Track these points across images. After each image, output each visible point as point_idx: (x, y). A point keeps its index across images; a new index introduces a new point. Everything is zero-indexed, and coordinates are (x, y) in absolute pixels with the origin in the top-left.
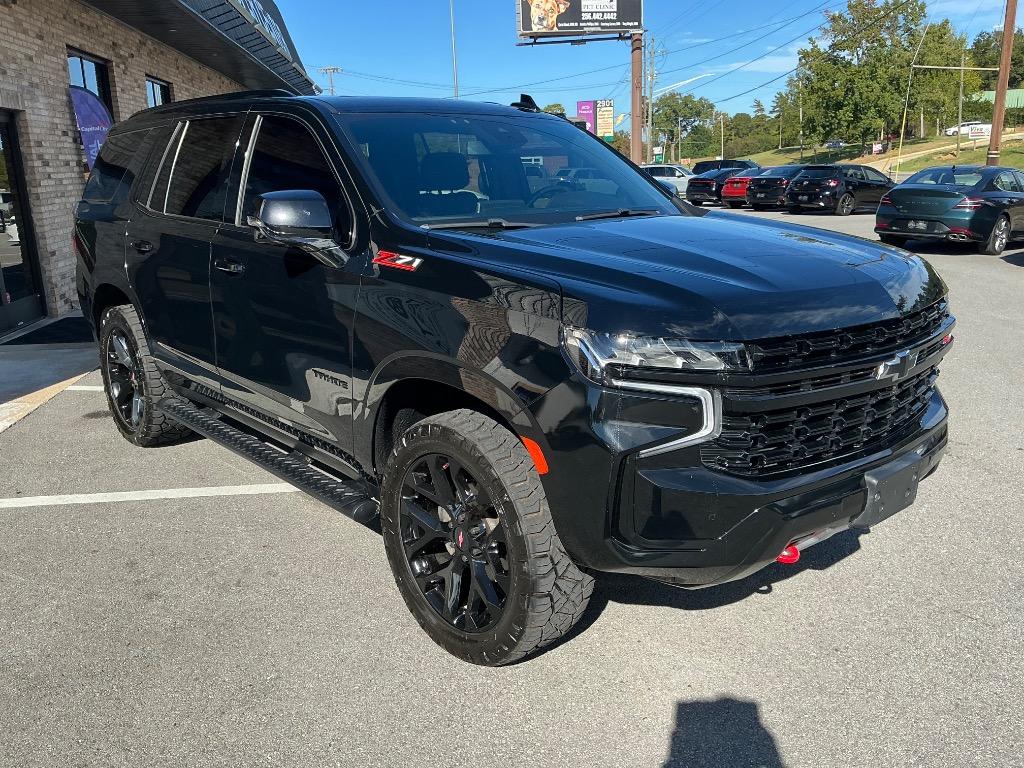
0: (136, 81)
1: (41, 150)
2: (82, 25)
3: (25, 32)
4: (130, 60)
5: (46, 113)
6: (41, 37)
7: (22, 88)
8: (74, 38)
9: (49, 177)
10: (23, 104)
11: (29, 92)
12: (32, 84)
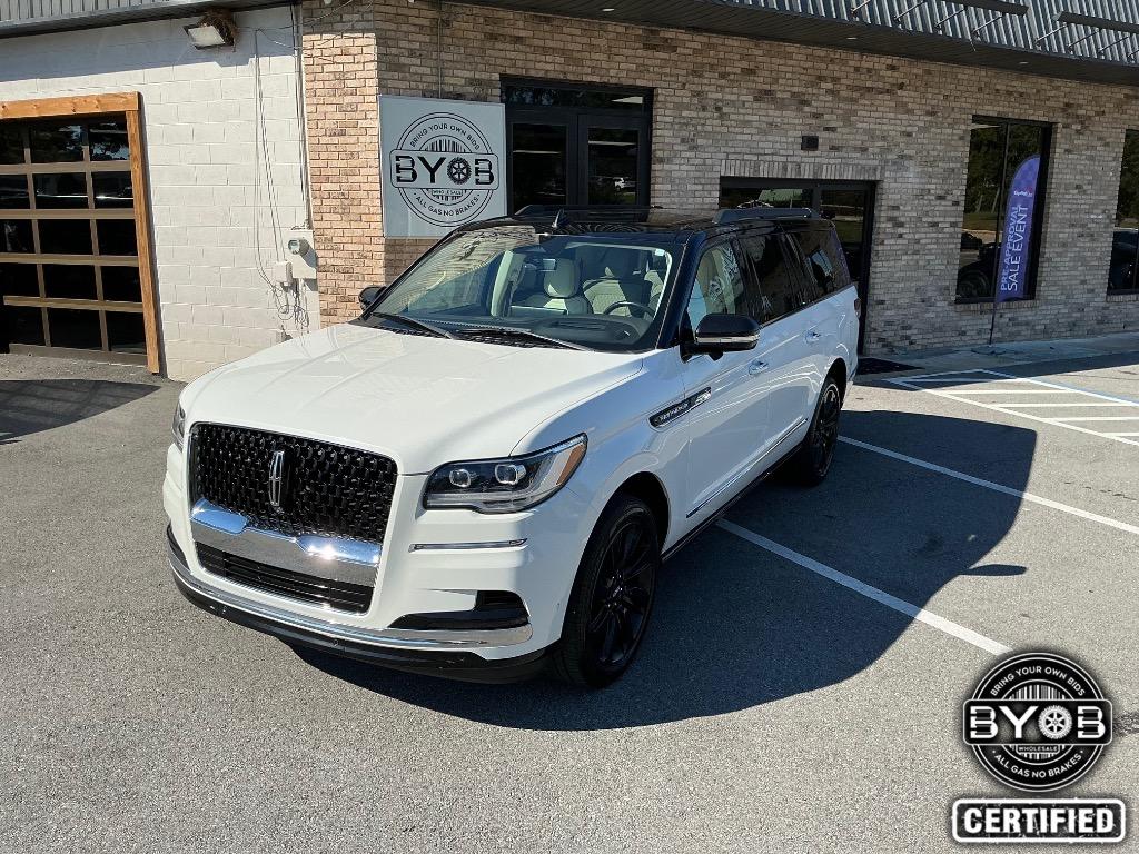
0: (1100, 139)
1: (896, 214)
2: (1010, 93)
3: (910, 112)
4: (1097, 118)
5: (917, 180)
6: (932, 114)
7: (886, 162)
8: (989, 107)
9: (901, 236)
10: (882, 174)
11: (895, 163)
12: (902, 157)
